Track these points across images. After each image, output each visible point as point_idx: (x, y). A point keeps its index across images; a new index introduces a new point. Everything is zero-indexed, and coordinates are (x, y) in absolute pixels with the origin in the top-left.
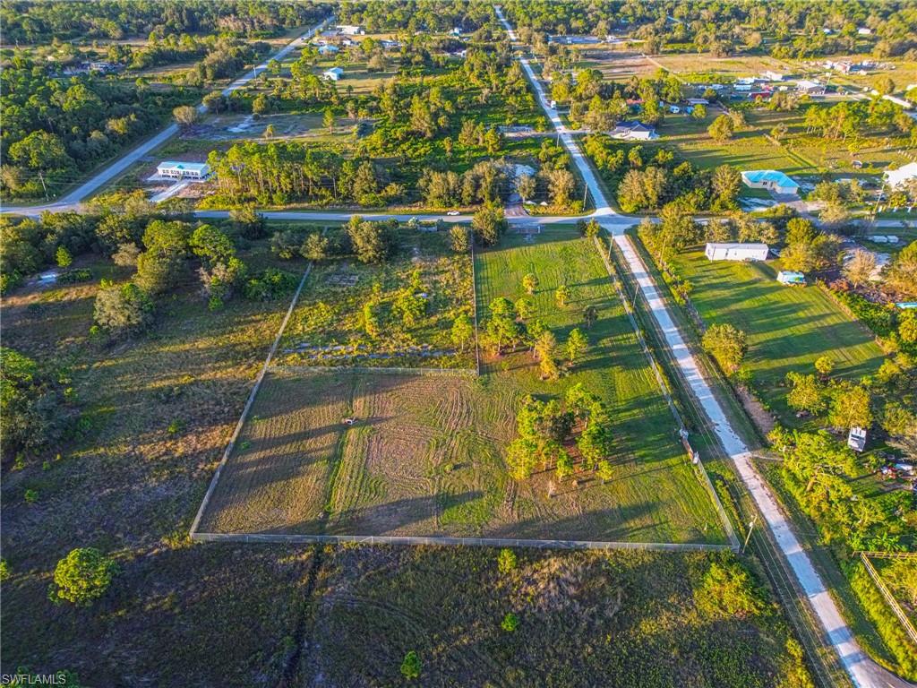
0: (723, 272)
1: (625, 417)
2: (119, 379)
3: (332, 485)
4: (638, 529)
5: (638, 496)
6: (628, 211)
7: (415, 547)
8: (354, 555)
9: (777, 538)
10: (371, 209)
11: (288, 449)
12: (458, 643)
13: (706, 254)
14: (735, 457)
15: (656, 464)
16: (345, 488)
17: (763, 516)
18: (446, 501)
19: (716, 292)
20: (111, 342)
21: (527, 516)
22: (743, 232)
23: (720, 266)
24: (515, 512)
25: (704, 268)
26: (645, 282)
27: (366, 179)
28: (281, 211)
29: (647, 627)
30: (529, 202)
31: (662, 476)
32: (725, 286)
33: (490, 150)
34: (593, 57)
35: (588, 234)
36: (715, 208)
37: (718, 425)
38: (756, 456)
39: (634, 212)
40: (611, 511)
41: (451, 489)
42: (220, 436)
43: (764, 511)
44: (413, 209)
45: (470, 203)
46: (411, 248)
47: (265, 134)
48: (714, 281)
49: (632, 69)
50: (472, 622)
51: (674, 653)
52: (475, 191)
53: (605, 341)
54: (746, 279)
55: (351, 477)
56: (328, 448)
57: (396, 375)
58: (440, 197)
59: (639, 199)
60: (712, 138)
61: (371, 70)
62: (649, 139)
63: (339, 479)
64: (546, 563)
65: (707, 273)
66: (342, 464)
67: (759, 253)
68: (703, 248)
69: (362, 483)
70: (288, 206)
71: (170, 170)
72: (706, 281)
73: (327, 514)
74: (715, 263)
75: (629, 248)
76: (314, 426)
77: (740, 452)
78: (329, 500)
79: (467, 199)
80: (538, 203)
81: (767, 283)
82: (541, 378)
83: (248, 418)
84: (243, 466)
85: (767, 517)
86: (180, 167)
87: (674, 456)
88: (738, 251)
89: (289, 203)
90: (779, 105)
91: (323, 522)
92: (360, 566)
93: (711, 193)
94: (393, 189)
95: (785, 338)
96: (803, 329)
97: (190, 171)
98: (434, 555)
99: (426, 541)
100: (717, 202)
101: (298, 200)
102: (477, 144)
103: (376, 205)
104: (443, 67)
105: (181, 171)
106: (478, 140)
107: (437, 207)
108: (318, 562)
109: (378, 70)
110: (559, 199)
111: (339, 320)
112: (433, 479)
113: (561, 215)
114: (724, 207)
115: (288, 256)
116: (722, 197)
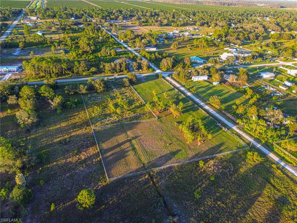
0: (199, 84)
2: (42, 140)
3: (139, 156)
4: (224, 149)
5: (219, 141)
6: (165, 70)
7: (174, 167)
8: (160, 173)
9: (254, 144)
10: (88, 76)
11: (118, 150)
12: (203, 187)
13: (192, 79)
14: (233, 128)
15: (217, 133)
16: (143, 156)
18: (174, 153)
19: (201, 89)
20: (28, 130)
21: (197, 152)
22: (201, 73)
23: (198, 82)
24: (193, 152)
25: (194, 83)
26: (183, 89)
27: (83, 67)
29: (242, 170)
30: (136, 70)
31: (221, 135)
32: (202, 87)
33: (113, 56)
34: (123, 27)
35: (160, 78)
36: (187, 67)
37: (224, 121)
38: (237, 127)
39: (167, 71)
40: (215, 146)
41: (172, 150)
42: (92, 151)
43: (247, 139)
44: (102, 75)
45: (119, 72)
46: (111, 87)
48: (199, 86)
49: (137, 30)
50: (203, 181)
51: (251, 174)
52: (121, 68)
54: (206, 85)
55: (143, 153)
56: (130, 147)
57: (134, 123)
58: (110, 70)
59: (167, 67)
60: (172, 49)
61: (53, 32)
62: (156, 50)
63: (140, 154)
64: (210, 162)
65: (196, 85)
66: (137, 150)
67: (205, 78)
68: (191, 78)
69: (147, 154)
71: (2, 69)
73: (144, 164)
74: (196, 82)
75: (172, 80)
76: (120, 142)
77: (233, 126)
78: (141, 161)
79: (118, 70)
80: (139, 70)
81: (211, 85)
82: (175, 117)
84: (107, 157)
85: (249, 140)
86: (6, 68)
87: (220, 130)
88: (201, 78)
89: (58, 77)
90: (183, 40)
91: (144, 166)
92: (164, 175)
93: (184, 64)
94: (93, 69)
95: (224, 98)
96: (227, 95)
97: (11, 69)
98: (181, 167)
99: (177, 164)
100: (187, 66)
101: (61, 76)
102: (107, 54)
103: (89, 75)
104: (78, 30)
105: (8, 69)
108: (152, 177)
109: (56, 32)
110: (145, 69)
111: (105, 111)
112: (166, 149)
113: (147, 73)
114: (189, 67)
115: (73, 93)
116: (188, 64)
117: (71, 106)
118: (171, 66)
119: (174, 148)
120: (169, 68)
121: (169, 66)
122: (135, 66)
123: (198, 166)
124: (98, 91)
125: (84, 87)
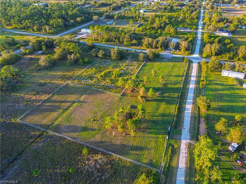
0: (224, 80)
1: (155, 118)
2: (35, 78)
3: (60, 116)
4: (133, 154)
5: (141, 144)
6: (204, 57)
7: (66, 139)
8: (50, 137)
9: (178, 172)
10: (126, 46)
11: (57, 104)
12: (55, 171)
13: (222, 73)
14: (183, 141)
15: (154, 135)
16: (62, 118)
17: (178, 163)
18: (85, 129)
19: (217, 86)
20: (40, 69)
21: (103, 140)
22: (237, 68)
23: (225, 78)
24: (101, 138)
25: (218, 78)
26: (193, 79)
28: (103, 44)
30: (173, 50)
31: (153, 140)
32: (222, 85)
33: (172, 34)
34: (226, 10)
35: (184, 61)
36: (236, 59)
37: (185, 128)
38: (191, 142)
39: (206, 57)
40: (129, 146)
41: (88, 126)
42: (45, 97)
44: (138, 48)
45: (154, 48)
46: (128, 58)
47: (113, 25)
48: (219, 82)
49: (237, 15)
50: (64, 166)
52: (156, 44)
53: (166, 94)
54: (231, 84)
55: (66, 116)
56: (66, 106)
57: (98, 91)
58: (146, 45)
59: (209, 53)
62: (228, 36)
63: (63, 115)
64: (97, 156)
65: (218, 80)
66: (66, 111)
69: (67, 118)
70: (105, 43)
71: (84, 31)
72: (216, 82)
73: (52, 124)
74: (223, 77)
75: (196, 68)
76: (68, 100)
77: (186, 140)
78: (56, 120)
79: (154, 46)
80: (176, 50)
81: (239, 86)
83: (54, 94)
84: (44, 106)
85: (179, 164)
86: (86, 30)
87: (162, 134)
88: (233, 74)
89: (106, 42)
91: (50, 125)
92: (49, 140)
93: (236, 54)
94: (134, 41)
95: (231, 106)
96: (241, 104)
97: (88, 32)
98: (69, 143)
99: (70, 139)
101: (109, 42)
102: (170, 32)
103: (128, 45)
105: (86, 31)
107: (145, 48)
108: (40, 136)
110: (182, 50)
111: (95, 74)
112: (86, 122)
113: (181, 55)
115: (94, 55)
117: (80, 63)
118: (214, 54)
120: (211, 55)
124: (112, 58)
125: (102, 52)
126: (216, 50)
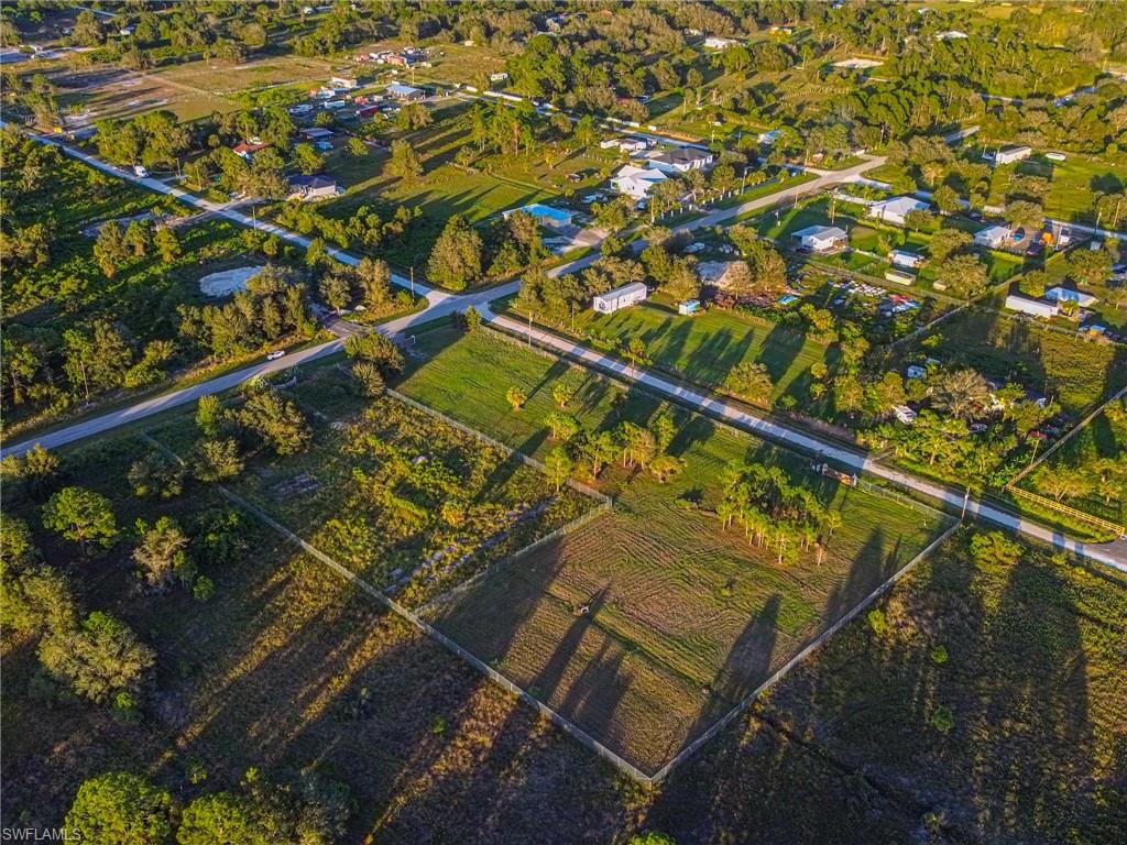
3: (668, 665)
6: (460, 289)
12: (931, 692)
13: (596, 308)
14: (864, 468)
18: (766, 616)
22: (617, 276)
23: (623, 316)
26: (592, 356)
30: (343, 312)
35: (471, 327)
36: (533, 259)
39: (467, 287)
43: (930, 493)
45: (279, 335)
55: (672, 650)
56: (608, 642)
58: (238, 339)
59: (462, 270)
63: (665, 658)
66: (644, 646)
67: (639, 293)
69: (686, 646)
73: (708, 688)
76: (559, 634)
78: (688, 678)
79: (273, 331)
87: (836, 488)
88: (624, 297)
91: (715, 696)
93: (517, 244)
96: (755, 349)
98: (827, 655)
106: (132, 248)
107: (241, 355)
110: (376, 297)
111: (383, 529)
112: (729, 608)
113: (399, 316)
115: (177, 490)
116: (533, 246)
118: (478, 267)
119: (753, 599)
120: (471, 274)
121: (471, 268)
122: (339, 296)
123: (871, 632)
124: (280, 451)
125: (225, 448)
126: (479, 254)
